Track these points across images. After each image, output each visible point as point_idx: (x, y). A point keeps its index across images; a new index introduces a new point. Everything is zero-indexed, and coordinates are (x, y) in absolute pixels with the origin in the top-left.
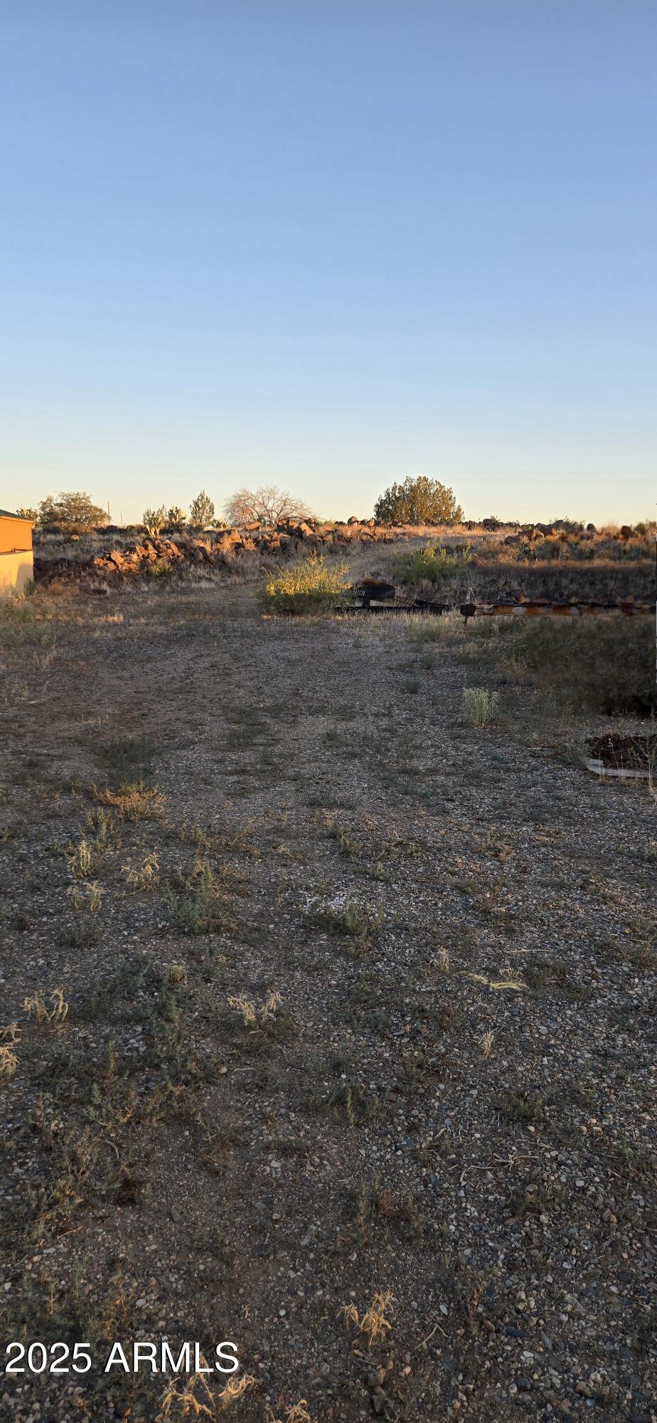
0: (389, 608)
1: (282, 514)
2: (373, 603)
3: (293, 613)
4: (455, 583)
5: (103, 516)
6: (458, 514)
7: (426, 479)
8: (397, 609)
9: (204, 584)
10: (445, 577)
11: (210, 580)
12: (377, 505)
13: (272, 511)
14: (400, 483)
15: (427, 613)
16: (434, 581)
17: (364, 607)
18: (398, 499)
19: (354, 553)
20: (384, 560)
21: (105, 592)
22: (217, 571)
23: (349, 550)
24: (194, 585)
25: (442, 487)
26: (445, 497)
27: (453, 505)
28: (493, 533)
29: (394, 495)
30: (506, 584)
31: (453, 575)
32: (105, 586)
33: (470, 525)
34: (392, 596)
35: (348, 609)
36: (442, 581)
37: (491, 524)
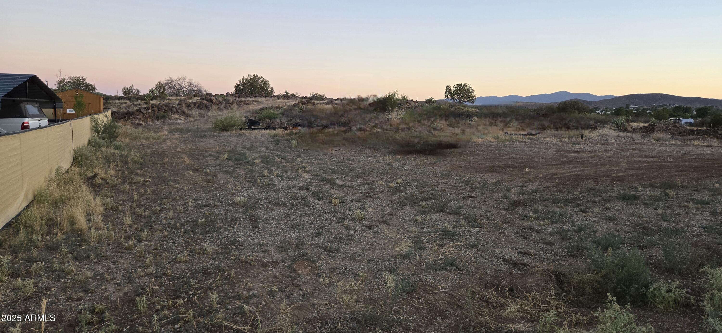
0: (258, 129)
1: (189, 89)
2: (252, 127)
3: (225, 130)
4: (278, 120)
5: (94, 88)
6: (272, 91)
7: (257, 76)
8: (261, 129)
9: (179, 121)
10: (274, 118)
11: (180, 119)
12: (235, 86)
13: (184, 87)
14: (246, 77)
15: (271, 130)
16: (271, 120)
17: (248, 128)
18: (245, 83)
19: (234, 108)
20: (249, 112)
21: (142, 124)
22: (182, 116)
23: (232, 107)
24: (176, 122)
25: (264, 79)
26: (265, 84)
27: (269, 87)
28: (288, 101)
29: (243, 82)
30: (295, 120)
31: (277, 118)
32: (141, 122)
33: (278, 97)
34: (259, 125)
35: (244, 129)
36: (273, 119)
37: (286, 96)
